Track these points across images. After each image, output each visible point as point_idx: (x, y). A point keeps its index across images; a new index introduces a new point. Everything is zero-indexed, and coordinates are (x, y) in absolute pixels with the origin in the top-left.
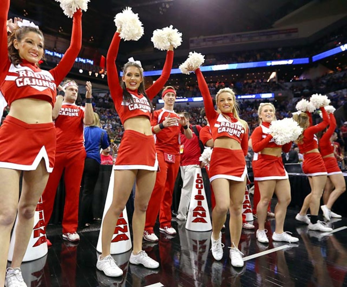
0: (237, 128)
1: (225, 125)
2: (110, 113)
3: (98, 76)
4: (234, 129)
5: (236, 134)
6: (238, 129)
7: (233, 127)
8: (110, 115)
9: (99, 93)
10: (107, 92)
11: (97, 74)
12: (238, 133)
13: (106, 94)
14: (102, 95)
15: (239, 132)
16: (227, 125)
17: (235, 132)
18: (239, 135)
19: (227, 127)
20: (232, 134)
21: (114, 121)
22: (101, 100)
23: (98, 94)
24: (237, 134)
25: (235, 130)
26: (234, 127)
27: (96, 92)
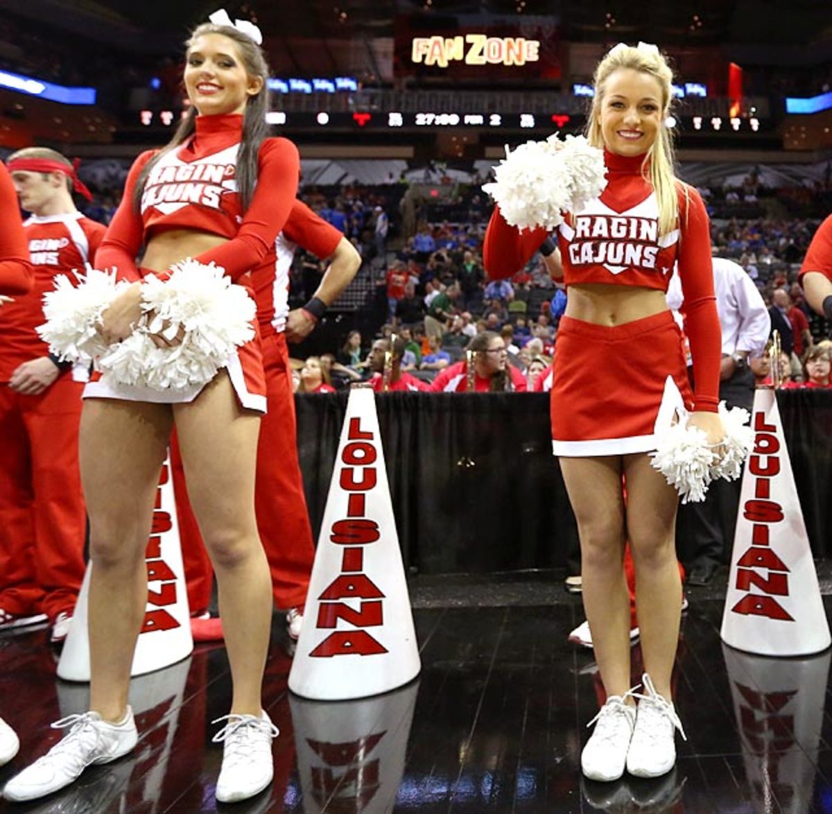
0: (639, 233)
1: (591, 230)
2: (760, 232)
3: (721, 125)
4: (626, 240)
5: (637, 263)
6: (643, 237)
7: (623, 234)
8: (757, 236)
9: (724, 177)
10: (752, 169)
11: (717, 123)
12: (646, 254)
13: (748, 176)
14: (737, 181)
15: (648, 249)
16: (600, 229)
17: (633, 254)
18: (653, 259)
19: (600, 239)
20: (622, 264)
21: (766, 255)
22: (732, 197)
23: (724, 180)
24: (643, 258)
25: (630, 247)
26: (628, 232)
27: (717, 174)
